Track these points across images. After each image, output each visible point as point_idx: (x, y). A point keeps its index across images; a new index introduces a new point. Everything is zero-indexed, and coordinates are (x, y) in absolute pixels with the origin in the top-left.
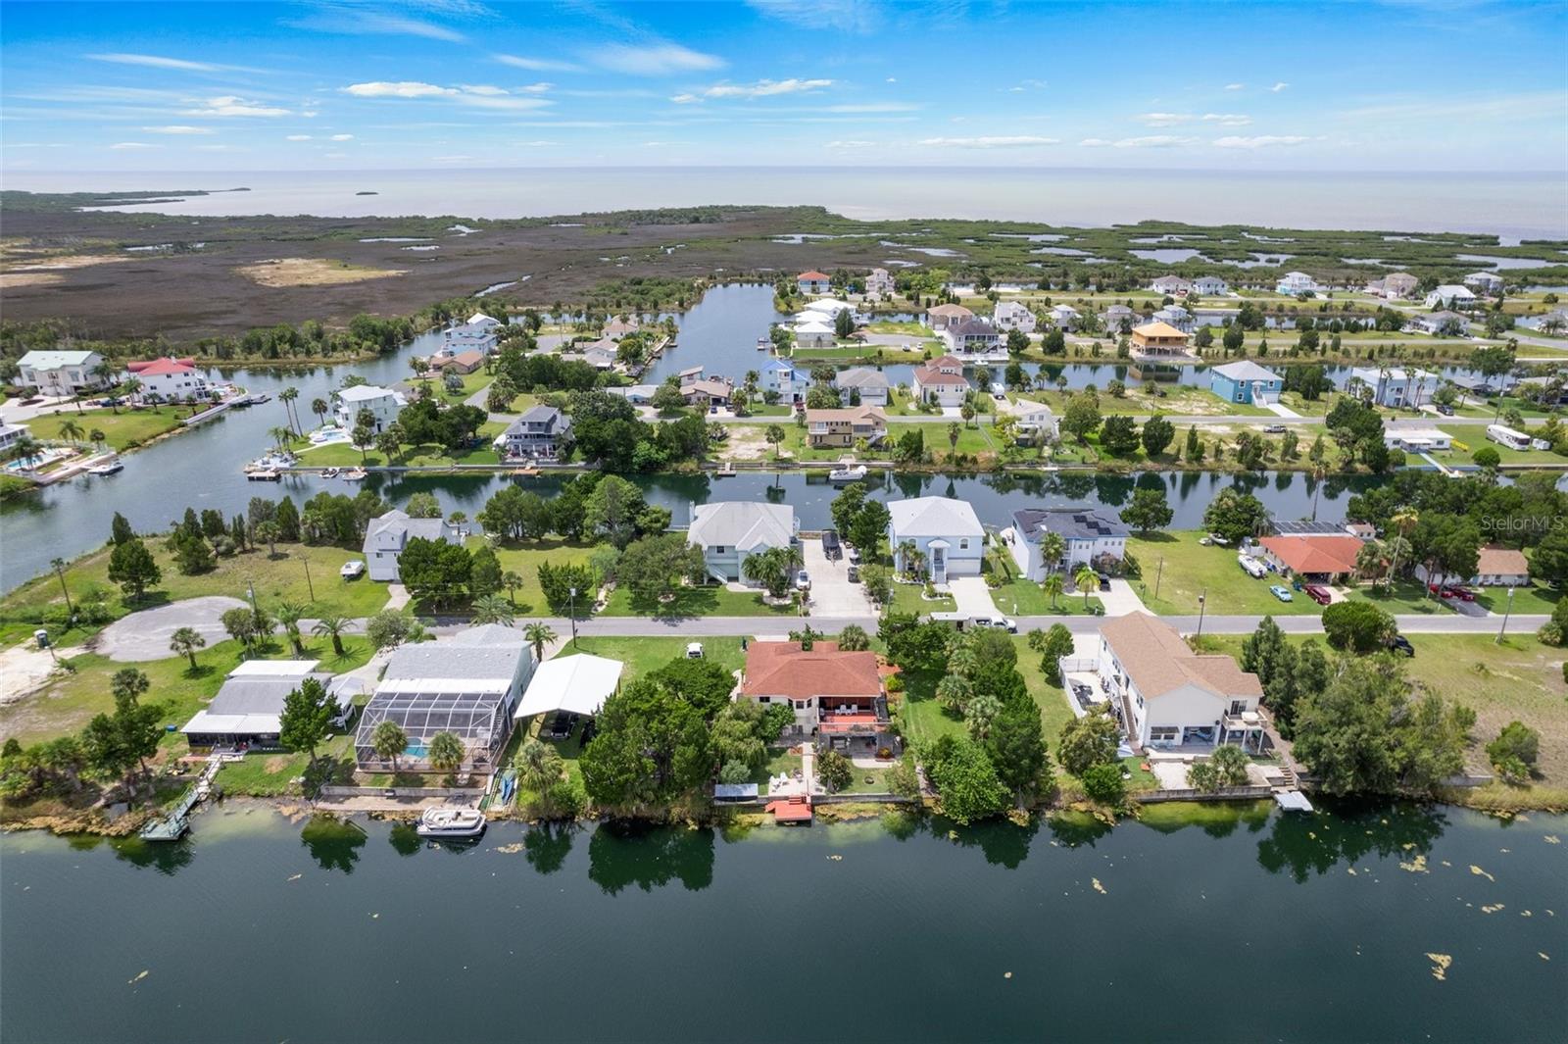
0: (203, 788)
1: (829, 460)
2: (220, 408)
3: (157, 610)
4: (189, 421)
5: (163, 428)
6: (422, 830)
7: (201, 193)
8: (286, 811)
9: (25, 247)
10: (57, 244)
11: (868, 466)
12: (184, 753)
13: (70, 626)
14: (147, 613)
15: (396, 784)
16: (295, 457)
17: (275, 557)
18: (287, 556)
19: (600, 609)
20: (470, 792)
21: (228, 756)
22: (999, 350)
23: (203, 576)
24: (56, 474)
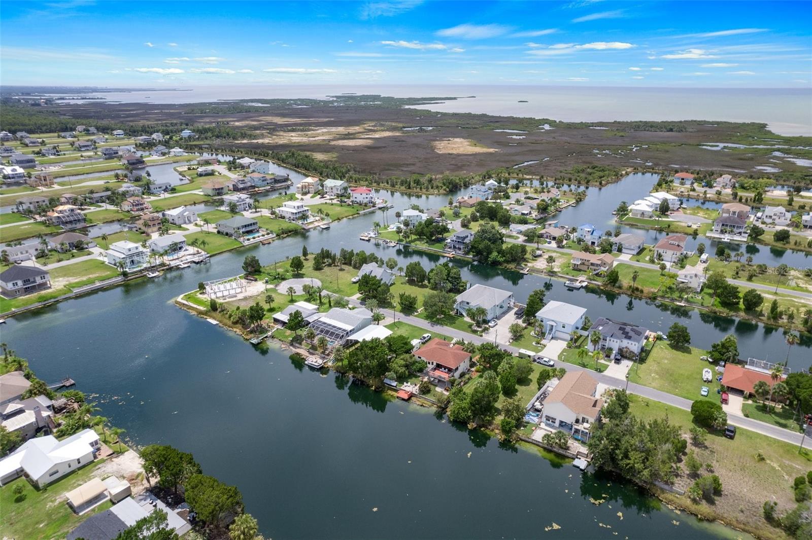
0: (270, 334)
1: (573, 276)
2: (374, 208)
3: (299, 279)
4: (361, 212)
5: (351, 214)
6: (306, 362)
7: (455, 99)
8: (283, 346)
9: (372, 126)
10: (382, 125)
11: (588, 283)
12: (271, 323)
13: (275, 278)
14: (296, 279)
15: (310, 348)
16: (378, 233)
17: (341, 270)
18: (344, 270)
19: (416, 314)
20: (326, 357)
21: (279, 327)
22: (743, 235)
23: (318, 272)
24: (311, 226)
